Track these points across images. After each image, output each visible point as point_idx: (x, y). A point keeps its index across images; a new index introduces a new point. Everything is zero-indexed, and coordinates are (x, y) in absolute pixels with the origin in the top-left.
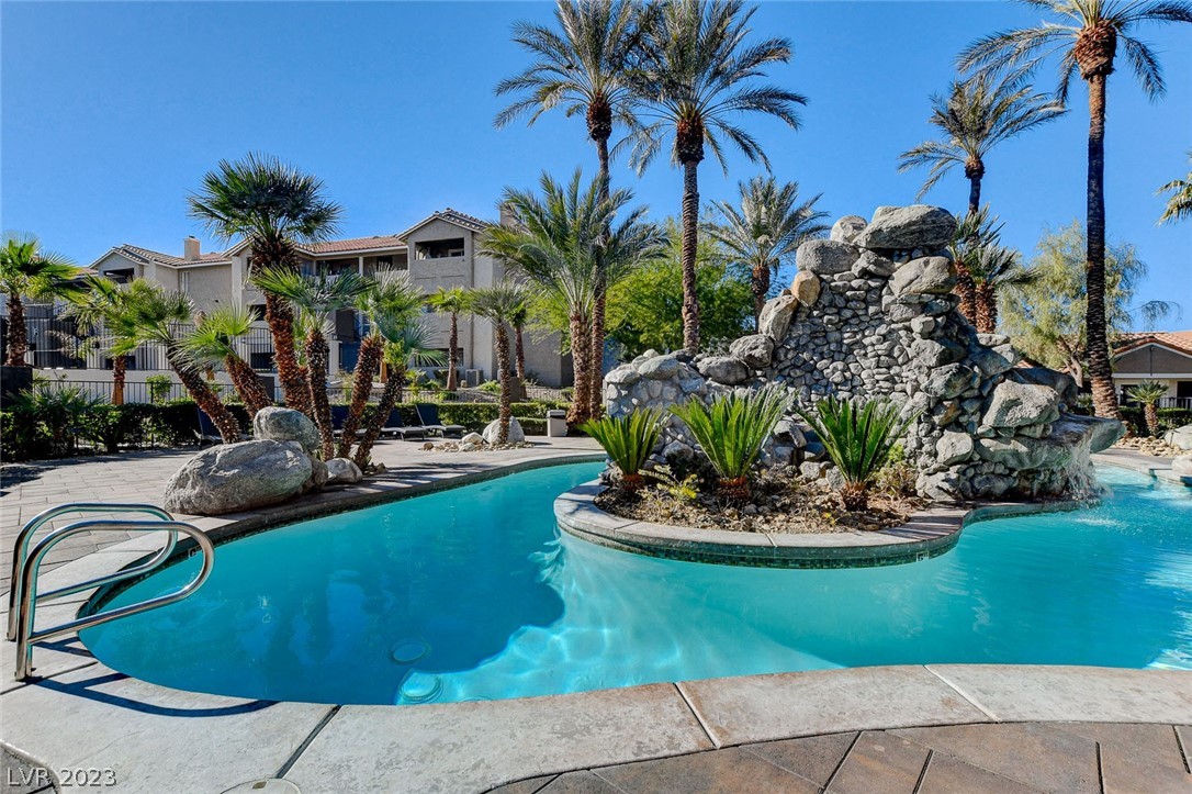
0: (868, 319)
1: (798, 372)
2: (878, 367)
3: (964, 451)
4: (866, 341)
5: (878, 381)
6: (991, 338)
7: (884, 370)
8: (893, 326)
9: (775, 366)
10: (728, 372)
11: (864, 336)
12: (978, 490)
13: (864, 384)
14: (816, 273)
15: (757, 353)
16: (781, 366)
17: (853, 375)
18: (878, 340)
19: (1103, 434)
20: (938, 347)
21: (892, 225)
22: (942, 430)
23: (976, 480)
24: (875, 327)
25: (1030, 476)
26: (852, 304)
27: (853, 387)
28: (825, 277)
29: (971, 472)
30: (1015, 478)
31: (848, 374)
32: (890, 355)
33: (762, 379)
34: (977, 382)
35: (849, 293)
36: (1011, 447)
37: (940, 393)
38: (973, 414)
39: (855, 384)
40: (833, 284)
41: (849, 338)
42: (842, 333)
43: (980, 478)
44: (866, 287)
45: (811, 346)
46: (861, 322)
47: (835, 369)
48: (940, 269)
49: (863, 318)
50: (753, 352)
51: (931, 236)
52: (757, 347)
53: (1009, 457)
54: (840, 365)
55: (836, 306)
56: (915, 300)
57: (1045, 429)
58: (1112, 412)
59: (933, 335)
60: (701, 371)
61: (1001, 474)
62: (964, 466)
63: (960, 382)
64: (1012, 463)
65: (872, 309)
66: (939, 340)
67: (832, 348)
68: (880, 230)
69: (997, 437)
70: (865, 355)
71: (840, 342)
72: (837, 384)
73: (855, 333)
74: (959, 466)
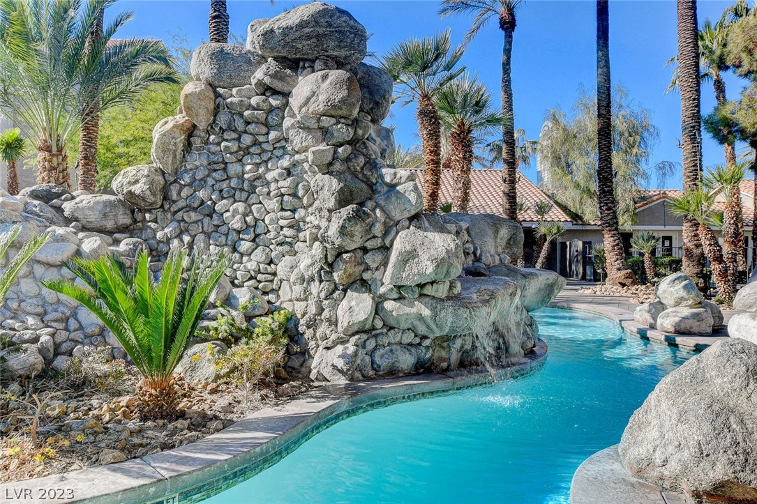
0: (270, 148)
1: (194, 216)
2: (282, 209)
3: (362, 317)
4: (269, 176)
5: (282, 228)
6: (395, 174)
7: (289, 213)
8: (297, 157)
9: (166, 207)
10: (105, 215)
11: (268, 170)
12: (379, 366)
13: (269, 231)
14: (212, 86)
15: (137, 189)
16: (174, 208)
17: (256, 220)
18: (281, 175)
19: (540, 289)
20: (335, 184)
21: (284, 24)
22: (345, 291)
23: (378, 353)
24: (279, 158)
25: (445, 344)
26: (251, 128)
27: (257, 236)
28: (220, 90)
29: (371, 344)
30: (427, 347)
31: (249, 219)
32: (295, 195)
33: (152, 225)
34: (378, 229)
35: (246, 113)
36: (414, 310)
37: (338, 242)
38: (377, 269)
39: (258, 231)
40: (229, 100)
41: (250, 171)
42: (243, 165)
43: (382, 351)
44: (265, 106)
45: (210, 181)
46: (264, 151)
47: (236, 211)
48: (338, 84)
49: (265, 146)
50: (133, 188)
51: (332, 44)
52: (136, 182)
53: (417, 323)
54: (240, 207)
55: (235, 131)
56: (313, 124)
57: (451, 287)
58: (619, 262)
59: (332, 168)
60: (66, 214)
61: (410, 344)
62: (364, 336)
63: (358, 229)
64: (422, 330)
65: (273, 135)
66: (339, 175)
67: (232, 185)
68: (272, 31)
69: (400, 298)
70: (269, 194)
71: (241, 177)
72: (239, 232)
73: (258, 165)
74: (357, 337)
